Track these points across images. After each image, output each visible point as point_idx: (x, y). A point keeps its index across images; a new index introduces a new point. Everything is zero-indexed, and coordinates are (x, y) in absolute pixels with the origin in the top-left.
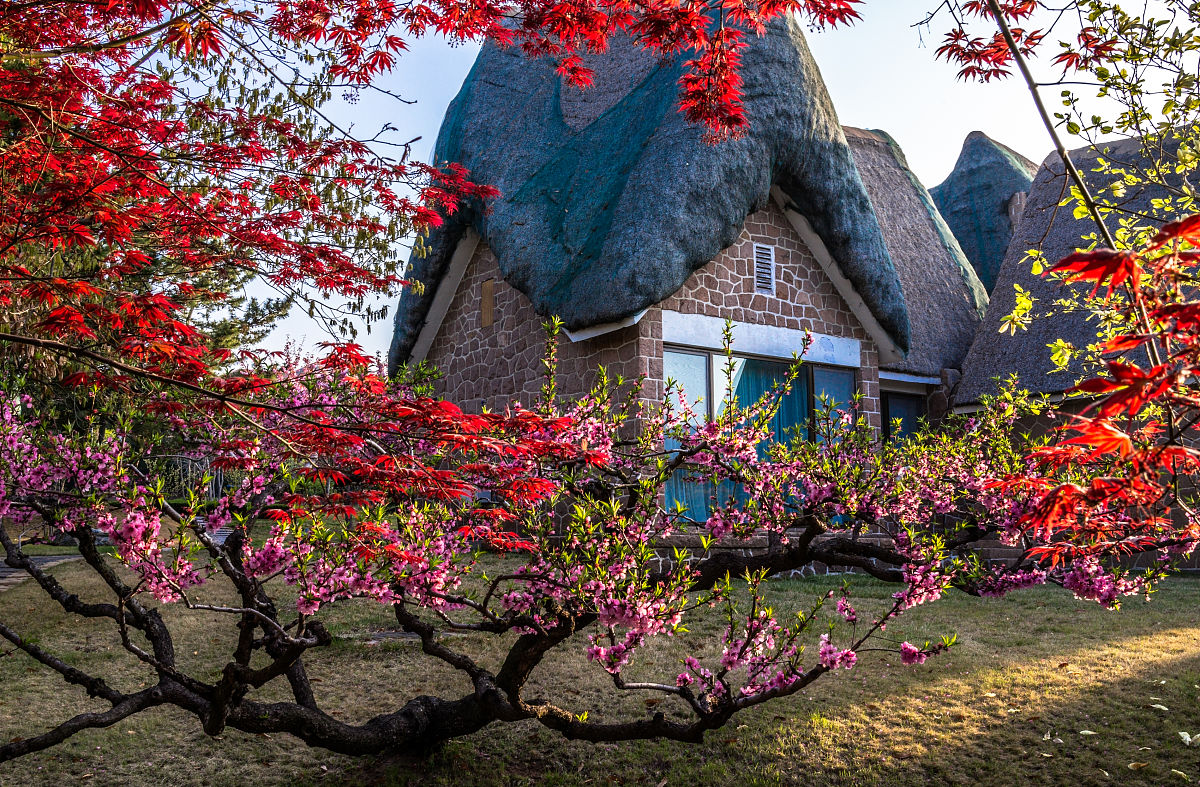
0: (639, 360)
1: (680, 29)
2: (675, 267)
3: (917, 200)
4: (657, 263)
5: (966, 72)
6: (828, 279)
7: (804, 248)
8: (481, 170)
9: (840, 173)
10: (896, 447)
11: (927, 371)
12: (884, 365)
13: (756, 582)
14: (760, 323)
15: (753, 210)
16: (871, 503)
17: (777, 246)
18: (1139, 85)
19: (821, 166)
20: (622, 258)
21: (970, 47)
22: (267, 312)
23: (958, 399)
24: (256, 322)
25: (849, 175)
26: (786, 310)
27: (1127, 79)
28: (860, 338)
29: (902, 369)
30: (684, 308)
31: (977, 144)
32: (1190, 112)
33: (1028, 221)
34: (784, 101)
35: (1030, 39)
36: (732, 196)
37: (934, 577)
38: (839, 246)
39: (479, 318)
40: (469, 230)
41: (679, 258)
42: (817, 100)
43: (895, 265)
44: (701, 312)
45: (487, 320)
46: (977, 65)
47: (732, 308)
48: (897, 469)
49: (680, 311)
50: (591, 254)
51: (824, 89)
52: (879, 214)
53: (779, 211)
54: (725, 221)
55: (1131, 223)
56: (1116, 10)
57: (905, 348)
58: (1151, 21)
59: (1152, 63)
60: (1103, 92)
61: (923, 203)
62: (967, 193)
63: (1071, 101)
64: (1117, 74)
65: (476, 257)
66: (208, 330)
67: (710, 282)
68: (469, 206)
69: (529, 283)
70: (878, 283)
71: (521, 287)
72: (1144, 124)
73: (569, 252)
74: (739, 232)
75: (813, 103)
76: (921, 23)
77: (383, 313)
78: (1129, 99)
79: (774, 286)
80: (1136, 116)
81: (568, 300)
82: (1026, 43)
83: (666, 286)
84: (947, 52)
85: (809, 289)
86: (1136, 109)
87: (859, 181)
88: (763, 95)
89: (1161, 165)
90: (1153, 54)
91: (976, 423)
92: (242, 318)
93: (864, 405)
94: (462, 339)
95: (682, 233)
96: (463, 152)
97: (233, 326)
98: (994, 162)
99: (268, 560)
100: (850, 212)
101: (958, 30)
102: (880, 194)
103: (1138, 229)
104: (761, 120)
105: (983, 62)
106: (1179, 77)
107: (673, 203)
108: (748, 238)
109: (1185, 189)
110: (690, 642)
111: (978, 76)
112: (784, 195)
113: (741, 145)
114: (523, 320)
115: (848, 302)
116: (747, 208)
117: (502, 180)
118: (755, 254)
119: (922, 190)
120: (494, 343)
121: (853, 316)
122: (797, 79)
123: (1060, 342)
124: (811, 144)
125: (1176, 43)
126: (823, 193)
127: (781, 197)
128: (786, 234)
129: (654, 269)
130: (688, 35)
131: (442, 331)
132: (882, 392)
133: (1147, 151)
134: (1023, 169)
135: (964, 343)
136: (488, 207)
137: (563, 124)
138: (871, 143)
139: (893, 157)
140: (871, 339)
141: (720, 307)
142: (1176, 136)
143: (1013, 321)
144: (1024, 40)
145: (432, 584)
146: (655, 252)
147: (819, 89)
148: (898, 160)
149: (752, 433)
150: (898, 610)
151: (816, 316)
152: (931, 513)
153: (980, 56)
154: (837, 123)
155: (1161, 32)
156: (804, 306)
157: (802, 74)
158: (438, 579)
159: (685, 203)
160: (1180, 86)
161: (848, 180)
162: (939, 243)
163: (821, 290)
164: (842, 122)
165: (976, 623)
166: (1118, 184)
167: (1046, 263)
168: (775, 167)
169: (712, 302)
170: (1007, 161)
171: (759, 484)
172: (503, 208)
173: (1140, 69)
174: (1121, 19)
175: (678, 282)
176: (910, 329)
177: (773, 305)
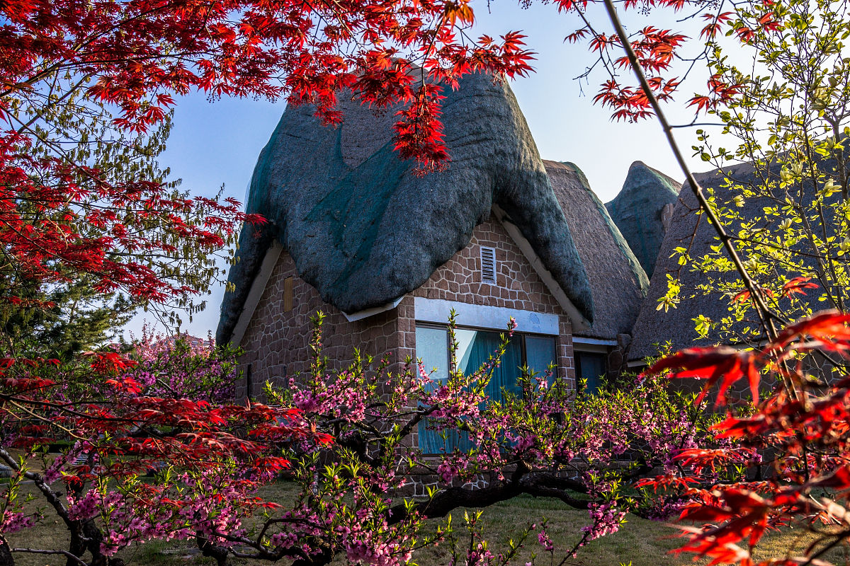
0: (398, 334)
1: (390, 86)
2: (423, 265)
3: (597, 211)
4: (410, 263)
5: (619, 114)
6: (534, 271)
7: (516, 249)
8: (283, 198)
9: (541, 194)
10: (583, 401)
11: (607, 336)
12: (576, 333)
13: (473, 522)
14: (485, 304)
15: (479, 222)
16: (565, 448)
17: (497, 248)
18: (752, 123)
19: (528, 189)
20: (385, 259)
21: (621, 95)
22: (130, 303)
23: (630, 356)
24: (122, 310)
25: (548, 196)
26: (505, 294)
27: (743, 120)
28: (559, 313)
29: (589, 335)
30: (430, 295)
31: (639, 172)
32: (788, 143)
33: (675, 224)
34: (501, 143)
35: (668, 86)
36: (464, 212)
37: (613, 513)
38: (541, 246)
39: (282, 306)
40: (275, 241)
41: (426, 259)
42: (524, 142)
43: (582, 259)
44: (442, 297)
45: (288, 307)
46: (627, 108)
47: (465, 294)
48: (585, 417)
49: (427, 298)
50: (362, 257)
51: (529, 134)
52: (570, 222)
53: (498, 222)
54: (460, 231)
55: (749, 226)
56: (734, 71)
57: (591, 320)
58: (758, 78)
59: (760, 108)
60: (726, 130)
61: (601, 214)
62: (632, 206)
63: (704, 138)
64: (735, 116)
65: (280, 261)
66: (87, 317)
67: (449, 276)
68: (274, 224)
69: (318, 279)
70: (570, 273)
71: (312, 282)
72: (756, 153)
73: (346, 256)
74: (470, 238)
75: (522, 144)
76: (581, 77)
77: (202, 306)
78: (744, 135)
79: (495, 277)
80: (750, 147)
81: (346, 291)
82: (664, 89)
83: (417, 280)
84: (602, 99)
85: (521, 278)
86: (750, 142)
87: (555, 199)
88: (486, 139)
89: (769, 182)
90: (760, 101)
91: (643, 379)
92: (112, 308)
93: (563, 362)
94: (270, 321)
95: (428, 240)
96: (271, 185)
97: (105, 314)
98: (650, 183)
99: (88, 506)
100: (549, 222)
101: (611, 81)
102: (570, 208)
103: (754, 230)
104: (485, 157)
105: (632, 106)
106: (779, 118)
107: (421, 219)
108: (476, 242)
109: (787, 200)
110: (435, 552)
111: (628, 117)
112: (502, 211)
113: (470, 175)
114: (313, 307)
115: (549, 288)
116: (475, 221)
117: (299, 205)
118: (481, 254)
119: (600, 205)
120: (293, 324)
121: (553, 298)
122: (510, 128)
123: (701, 317)
124: (520, 173)
125: (776, 93)
126: (530, 209)
127: (500, 212)
128: (504, 239)
129: (408, 267)
130: (397, 91)
131: (255, 315)
132: (575, 352)
133: (758, 173)
134: (671, 187)
135: (633, 314)
136: (289, 224)
137: (343, 163)
138: (563, 172)
139: (579, 181)
140: (566, 314)
141: (456, 294)
142: (779, 161)
143: (666, 301)
144: (662, 87)
145: (217, 526)
146: (409, 254)
147: (525, 134)
148: (583, 184)
149: (472, 397)
150: (586, 541)
151: (526, 298)
152: (610, 454)
153: (629, 102)
154: (539, 158)
155: (766, 86)
156: (517, 291)
157: (513, 124)
158: (222, 522)
159: (430, 219)
160: (780, 124)
161: (547, 199)
162: (613, 243)
163: (530, 279)
164: (542, 158)
165: (650, 529)
166: (739, 197)
167: (688, 257)
168: (495, 191)
169: (451, 290)
170: (659, 182)
171: (480, 434)
172: (299, 225)
173: (752, 112)
174: (738, 77)
175: (426, 276)
176: (594, 306)
177: (495, 291)
